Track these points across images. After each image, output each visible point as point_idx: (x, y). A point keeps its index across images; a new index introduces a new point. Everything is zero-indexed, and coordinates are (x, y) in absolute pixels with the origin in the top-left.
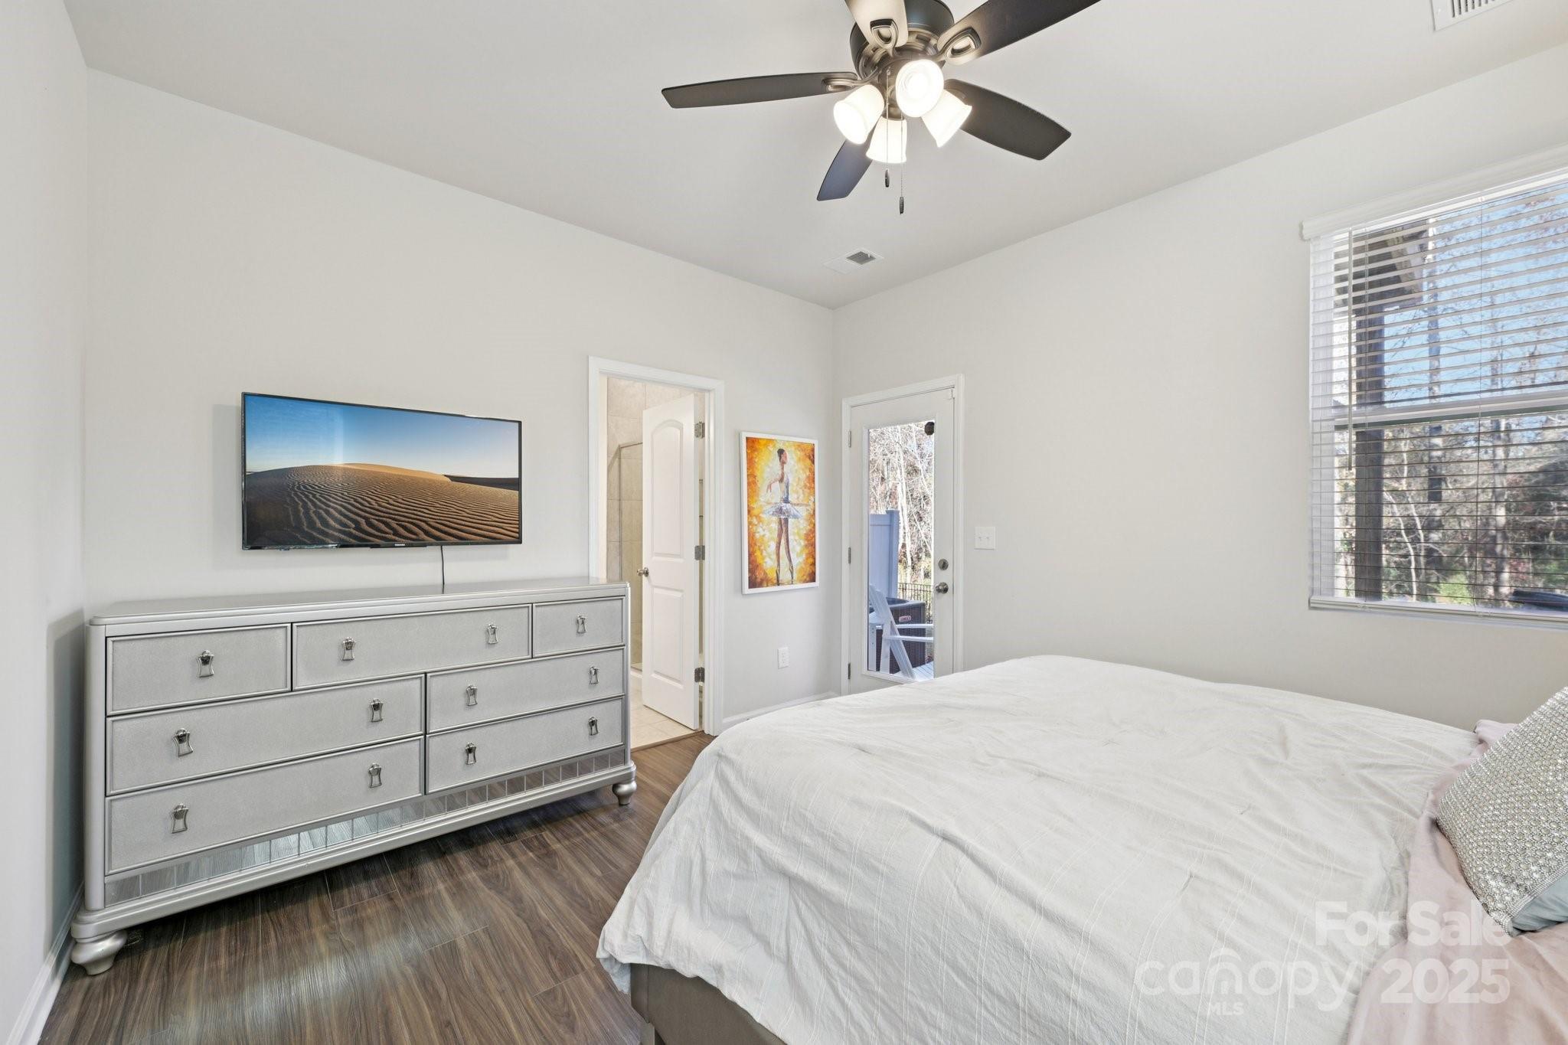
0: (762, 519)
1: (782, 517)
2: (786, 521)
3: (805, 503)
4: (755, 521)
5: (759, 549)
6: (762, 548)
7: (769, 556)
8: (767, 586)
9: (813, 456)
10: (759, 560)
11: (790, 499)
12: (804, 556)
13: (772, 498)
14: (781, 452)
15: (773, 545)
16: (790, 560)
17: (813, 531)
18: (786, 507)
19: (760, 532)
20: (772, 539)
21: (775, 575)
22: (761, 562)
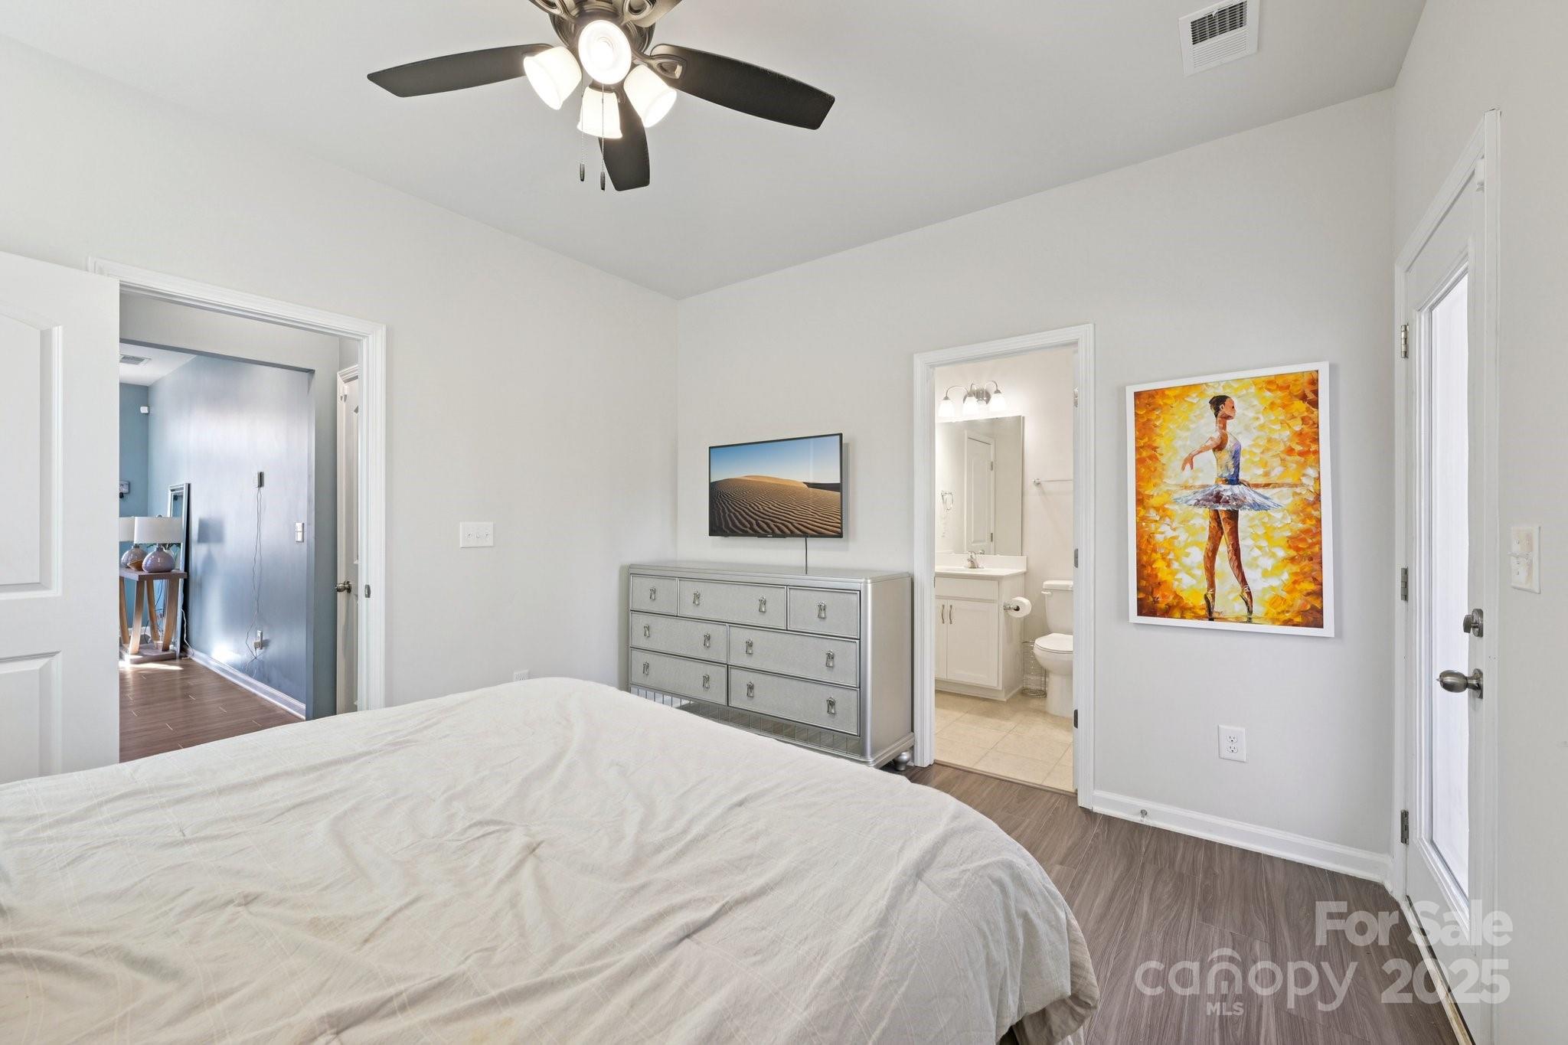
0: (1169, 513)
1: (1221, 508)
2: (1233, 516)
3: (1290, 480)
4: (1153, 515)
5: (1164, 559)
6: (1171, 556)
7: (1188, 571)
8: (1183, 617)
9: (1316, 393)
10: (1163, 574)
11: (1241, 477)
12: (1286, 576)
13: (1195, 478)
14: (1218, 402)
15: (1197, 555)
16: (1244, 582)
17: (1315, 532)
18: (1227, 491)
19: (1163, 533)
20: (1196, 544)
21: (1203, 602)
22: (1169, 578)
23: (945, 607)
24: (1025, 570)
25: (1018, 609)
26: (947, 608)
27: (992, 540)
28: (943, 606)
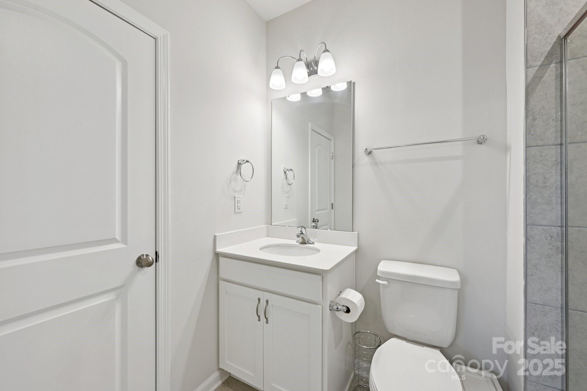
23: (261, 301)
24: (354, 248)
25: (348, 311)
26: (263, 303)
27: (332, 208)
28: (259, 300)
